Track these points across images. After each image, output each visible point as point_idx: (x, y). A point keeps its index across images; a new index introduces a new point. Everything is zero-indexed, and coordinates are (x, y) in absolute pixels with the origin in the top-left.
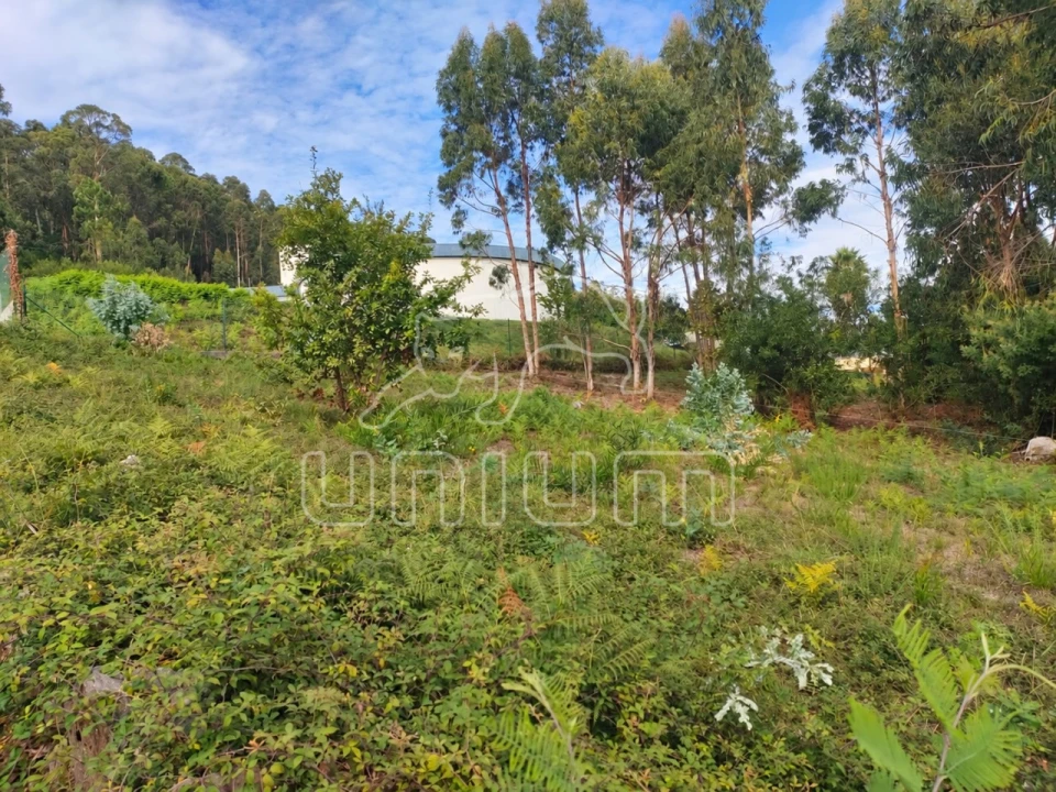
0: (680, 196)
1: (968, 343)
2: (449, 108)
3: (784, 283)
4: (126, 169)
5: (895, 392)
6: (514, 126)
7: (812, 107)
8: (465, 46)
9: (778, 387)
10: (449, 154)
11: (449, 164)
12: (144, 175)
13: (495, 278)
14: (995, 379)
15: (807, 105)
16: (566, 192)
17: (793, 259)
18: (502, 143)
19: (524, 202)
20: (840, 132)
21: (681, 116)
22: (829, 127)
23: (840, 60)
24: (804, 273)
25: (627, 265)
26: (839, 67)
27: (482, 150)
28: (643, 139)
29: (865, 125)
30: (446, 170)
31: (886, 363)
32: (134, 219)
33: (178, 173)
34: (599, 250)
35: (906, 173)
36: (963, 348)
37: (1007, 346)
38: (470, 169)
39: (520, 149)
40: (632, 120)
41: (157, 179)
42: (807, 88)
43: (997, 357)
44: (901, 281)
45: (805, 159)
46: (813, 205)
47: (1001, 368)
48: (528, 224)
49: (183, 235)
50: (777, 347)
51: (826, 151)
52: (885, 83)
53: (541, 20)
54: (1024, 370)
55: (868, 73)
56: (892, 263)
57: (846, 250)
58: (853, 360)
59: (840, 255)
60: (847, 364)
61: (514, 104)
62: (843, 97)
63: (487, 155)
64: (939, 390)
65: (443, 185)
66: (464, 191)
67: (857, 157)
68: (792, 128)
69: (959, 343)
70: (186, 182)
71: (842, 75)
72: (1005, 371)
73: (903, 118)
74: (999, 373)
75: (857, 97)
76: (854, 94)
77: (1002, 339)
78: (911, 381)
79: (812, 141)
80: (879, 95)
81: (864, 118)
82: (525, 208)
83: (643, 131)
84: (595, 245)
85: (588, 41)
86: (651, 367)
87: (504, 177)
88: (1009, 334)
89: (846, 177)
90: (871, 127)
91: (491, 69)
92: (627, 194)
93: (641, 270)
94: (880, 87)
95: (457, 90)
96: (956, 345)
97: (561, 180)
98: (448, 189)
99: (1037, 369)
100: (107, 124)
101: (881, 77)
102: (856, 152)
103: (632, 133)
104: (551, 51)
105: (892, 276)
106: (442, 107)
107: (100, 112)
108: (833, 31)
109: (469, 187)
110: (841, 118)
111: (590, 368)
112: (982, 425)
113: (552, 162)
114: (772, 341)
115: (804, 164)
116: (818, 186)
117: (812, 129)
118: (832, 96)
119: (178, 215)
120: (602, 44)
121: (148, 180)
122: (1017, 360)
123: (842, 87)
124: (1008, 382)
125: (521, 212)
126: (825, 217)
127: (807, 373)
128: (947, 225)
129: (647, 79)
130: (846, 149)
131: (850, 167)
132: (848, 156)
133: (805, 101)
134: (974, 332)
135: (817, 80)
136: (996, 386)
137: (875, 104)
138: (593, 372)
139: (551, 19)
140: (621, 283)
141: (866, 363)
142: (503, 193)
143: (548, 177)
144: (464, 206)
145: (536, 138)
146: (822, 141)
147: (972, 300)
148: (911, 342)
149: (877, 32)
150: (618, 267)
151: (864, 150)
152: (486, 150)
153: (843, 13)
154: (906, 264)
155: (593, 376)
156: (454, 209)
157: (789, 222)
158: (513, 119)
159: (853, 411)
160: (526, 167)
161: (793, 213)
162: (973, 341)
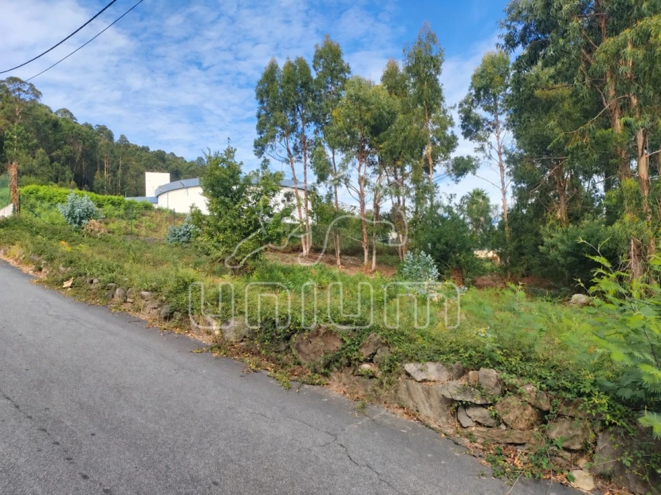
0: (392, 159)
1: (542, 245)
2: (262, 102)
3: (449, 209)
4: (36, 118)
5: (506, 270)
6: (298, 114)
7: (463, 115)
8: (273, 68)
9: (446, 265)
10: (261, 128)
11: (261, 133)
12: (47, 123)
13: (285, 199)
14: (556, 263)
15: (460, 114)
16: (329, 152)
17: (451, 195)
18: (291, 123)
19: (303, 156)
20: (478, 129)
21: (393, 115)
22: (472, 127)
23: (478, 91)
24: (458, 204)
25: (362, 195)
26: (477, 96)
27: (281, 127)
28: (373, 127)
29: (491, 127)
30: (259, 136)
31: (501, 255)
32: (41, 150)
33: (67, 122)
34: (347, 187)
35: (512, 160)
36: (540, 247)
37: (561, 247)
38: (273, 137)
39: (301, 126)
40: (367, 116)
41: (55, 125)
42: (461, 105)
43: (557, 253)
44: (508, 211)
45: (459, 142)
46: (462, 168)
47: (558, 258)
48: (305, 169)
49: (70, 160)
50: (446, 244)
51: (471, 139)
52: (501, 105)
53: (315, 57)
54: (570, 259)
55: (493, 99)
56: (504, 200)
57: (478, 190)
58: (485, 252)
59: (474, 192)
60: (482, 254)
61: (299, 102)
62: (479, 112)
63: (283, 129)
64: (528, 269)
65: (257, 144)
66: (269, 149)
67: (486, 144)
68: (452, 125)
69: (539, 245)
70: (74, 128)
71: (479, 100)
72: (562, 260)
73: (510, 125)
74: (558, 261)
75: (487, 112)
76: (485, 111)
77: (559, 244)
78: (513, 264)
79: (463, 133)
80: (498, 112)
81: (490, 123)
82: (303, 160)
83: (373, 123)
84: (346, 184)
85: (342, 70)
86: (374, 252)
87: (292, 141)
88: (562, 241)
89: (480, 155)
90: (494, 127)
91: (288, 82)
92: (362, 155)
93: (369, 197)
94: (499, 107)
95: (267, 92)
96: (536, 245)
97: (326, 145)
98: (260, 147)
99: (576, 259)
100: (26, 90)
101: (499, 102)
102: (485, 140)
103: (367, 123)
104: (320, 74)
105: (503, 207)
106: (258, 101)
107: (21, 82)
108: (474, 77)
109: (272, 146)
110: (478, 123)
111: (339, 252)
112: (549, 288)
113: (321, 135)
114: (443, 241)
115: (458, 144)
116: (465, 158)
117: (463, 127)
118: (474, 111)
119: (67, 148)
120: (349, 72)
121: (50, 125)
122: (566, 254)
123: (479, 106)
124: (563, 266)
125: (301, 162)
126: (469, 175)
127: (461, 258)
128: (533, 184)
129: (376, 94)
130: (480, 139)
131: (482, 149)
132: (481, 143)
133: (459, 112)
134: (545, 239)
135: (466, 102)
136: (556, 268)
137: (496, 117)
138: (341, 254)
139: (321, 57)
140: (358, 205)
141: (491, 254)
142: (292, 151)
143: (318, 143)
144: (268, 157)
145: (310, 121)
146: (468, 134)
147: (544, 223)
148: (514, 244)
149: (498, 79)
150: (357, 196)
151: (489, 140)
152: (283, 127)
153: (480, 67)
154: (511, 202)
155: (341, 258)
156: (262, 159)
157: (450, 175)
158: (298, 110)
159: (483, 280)
160: (305, 137)
161: (452, 170)
162: (545, 244)
